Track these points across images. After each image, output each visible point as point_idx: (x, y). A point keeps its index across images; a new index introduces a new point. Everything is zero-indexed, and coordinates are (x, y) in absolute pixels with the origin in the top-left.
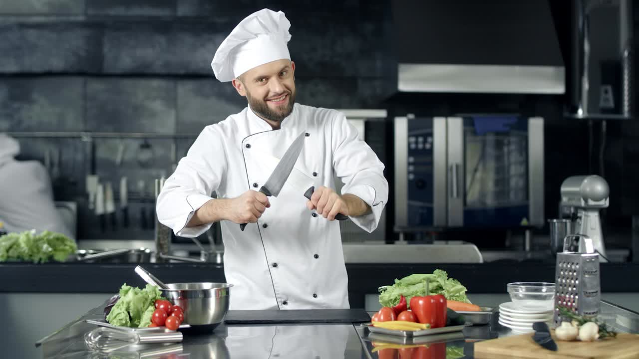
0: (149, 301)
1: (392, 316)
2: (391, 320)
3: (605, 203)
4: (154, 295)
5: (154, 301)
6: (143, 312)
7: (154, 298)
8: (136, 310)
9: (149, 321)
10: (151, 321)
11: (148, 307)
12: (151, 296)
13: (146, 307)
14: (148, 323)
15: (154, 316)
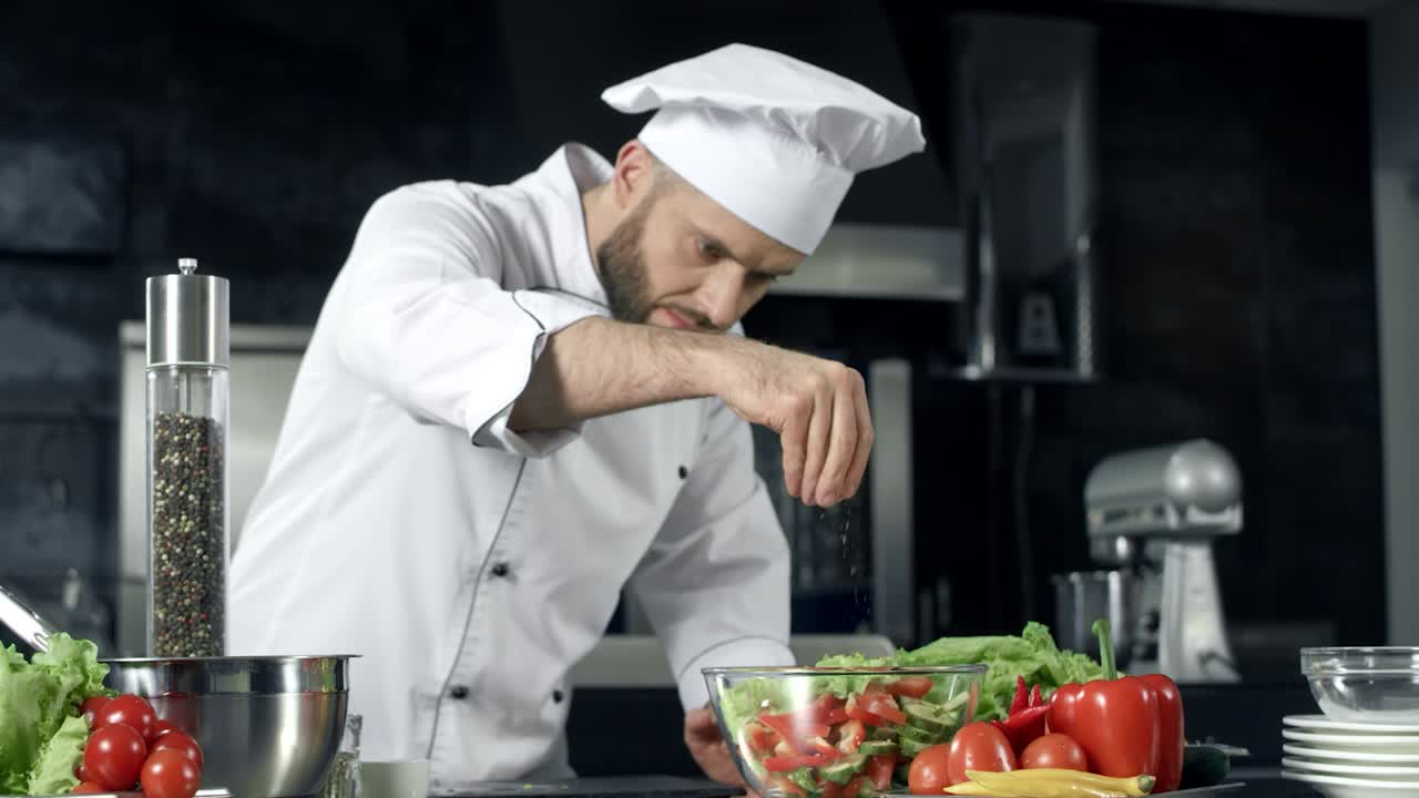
0: (61, 698)
1: (1003, 754)
2: (998, 768)
3: (1232, 519)
4: (80, 678)
5: (76, 697)
6: (42, 740)
7: (80, 689)
8: (12, 733)
9: (67, 774)
10: (77, 773)
11: (60, 722)
12: (67, 682)
13: (51, 721)
14: (66, 782)
15: (90, 752)
